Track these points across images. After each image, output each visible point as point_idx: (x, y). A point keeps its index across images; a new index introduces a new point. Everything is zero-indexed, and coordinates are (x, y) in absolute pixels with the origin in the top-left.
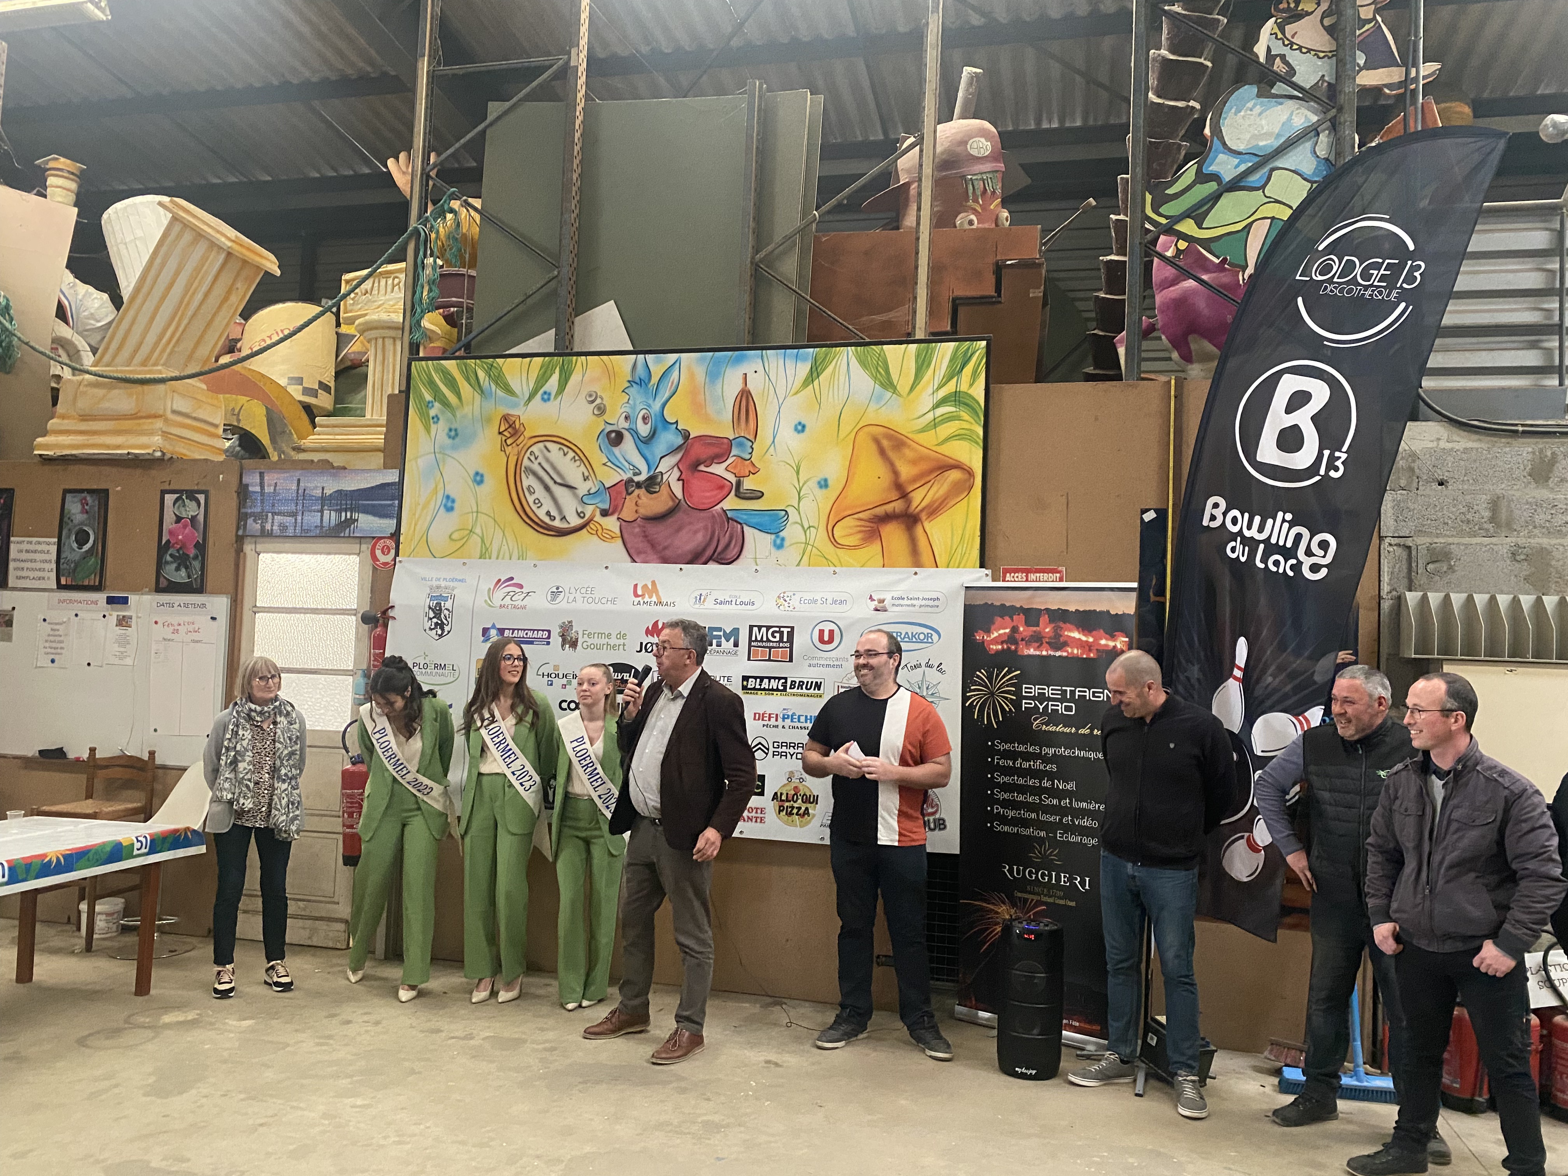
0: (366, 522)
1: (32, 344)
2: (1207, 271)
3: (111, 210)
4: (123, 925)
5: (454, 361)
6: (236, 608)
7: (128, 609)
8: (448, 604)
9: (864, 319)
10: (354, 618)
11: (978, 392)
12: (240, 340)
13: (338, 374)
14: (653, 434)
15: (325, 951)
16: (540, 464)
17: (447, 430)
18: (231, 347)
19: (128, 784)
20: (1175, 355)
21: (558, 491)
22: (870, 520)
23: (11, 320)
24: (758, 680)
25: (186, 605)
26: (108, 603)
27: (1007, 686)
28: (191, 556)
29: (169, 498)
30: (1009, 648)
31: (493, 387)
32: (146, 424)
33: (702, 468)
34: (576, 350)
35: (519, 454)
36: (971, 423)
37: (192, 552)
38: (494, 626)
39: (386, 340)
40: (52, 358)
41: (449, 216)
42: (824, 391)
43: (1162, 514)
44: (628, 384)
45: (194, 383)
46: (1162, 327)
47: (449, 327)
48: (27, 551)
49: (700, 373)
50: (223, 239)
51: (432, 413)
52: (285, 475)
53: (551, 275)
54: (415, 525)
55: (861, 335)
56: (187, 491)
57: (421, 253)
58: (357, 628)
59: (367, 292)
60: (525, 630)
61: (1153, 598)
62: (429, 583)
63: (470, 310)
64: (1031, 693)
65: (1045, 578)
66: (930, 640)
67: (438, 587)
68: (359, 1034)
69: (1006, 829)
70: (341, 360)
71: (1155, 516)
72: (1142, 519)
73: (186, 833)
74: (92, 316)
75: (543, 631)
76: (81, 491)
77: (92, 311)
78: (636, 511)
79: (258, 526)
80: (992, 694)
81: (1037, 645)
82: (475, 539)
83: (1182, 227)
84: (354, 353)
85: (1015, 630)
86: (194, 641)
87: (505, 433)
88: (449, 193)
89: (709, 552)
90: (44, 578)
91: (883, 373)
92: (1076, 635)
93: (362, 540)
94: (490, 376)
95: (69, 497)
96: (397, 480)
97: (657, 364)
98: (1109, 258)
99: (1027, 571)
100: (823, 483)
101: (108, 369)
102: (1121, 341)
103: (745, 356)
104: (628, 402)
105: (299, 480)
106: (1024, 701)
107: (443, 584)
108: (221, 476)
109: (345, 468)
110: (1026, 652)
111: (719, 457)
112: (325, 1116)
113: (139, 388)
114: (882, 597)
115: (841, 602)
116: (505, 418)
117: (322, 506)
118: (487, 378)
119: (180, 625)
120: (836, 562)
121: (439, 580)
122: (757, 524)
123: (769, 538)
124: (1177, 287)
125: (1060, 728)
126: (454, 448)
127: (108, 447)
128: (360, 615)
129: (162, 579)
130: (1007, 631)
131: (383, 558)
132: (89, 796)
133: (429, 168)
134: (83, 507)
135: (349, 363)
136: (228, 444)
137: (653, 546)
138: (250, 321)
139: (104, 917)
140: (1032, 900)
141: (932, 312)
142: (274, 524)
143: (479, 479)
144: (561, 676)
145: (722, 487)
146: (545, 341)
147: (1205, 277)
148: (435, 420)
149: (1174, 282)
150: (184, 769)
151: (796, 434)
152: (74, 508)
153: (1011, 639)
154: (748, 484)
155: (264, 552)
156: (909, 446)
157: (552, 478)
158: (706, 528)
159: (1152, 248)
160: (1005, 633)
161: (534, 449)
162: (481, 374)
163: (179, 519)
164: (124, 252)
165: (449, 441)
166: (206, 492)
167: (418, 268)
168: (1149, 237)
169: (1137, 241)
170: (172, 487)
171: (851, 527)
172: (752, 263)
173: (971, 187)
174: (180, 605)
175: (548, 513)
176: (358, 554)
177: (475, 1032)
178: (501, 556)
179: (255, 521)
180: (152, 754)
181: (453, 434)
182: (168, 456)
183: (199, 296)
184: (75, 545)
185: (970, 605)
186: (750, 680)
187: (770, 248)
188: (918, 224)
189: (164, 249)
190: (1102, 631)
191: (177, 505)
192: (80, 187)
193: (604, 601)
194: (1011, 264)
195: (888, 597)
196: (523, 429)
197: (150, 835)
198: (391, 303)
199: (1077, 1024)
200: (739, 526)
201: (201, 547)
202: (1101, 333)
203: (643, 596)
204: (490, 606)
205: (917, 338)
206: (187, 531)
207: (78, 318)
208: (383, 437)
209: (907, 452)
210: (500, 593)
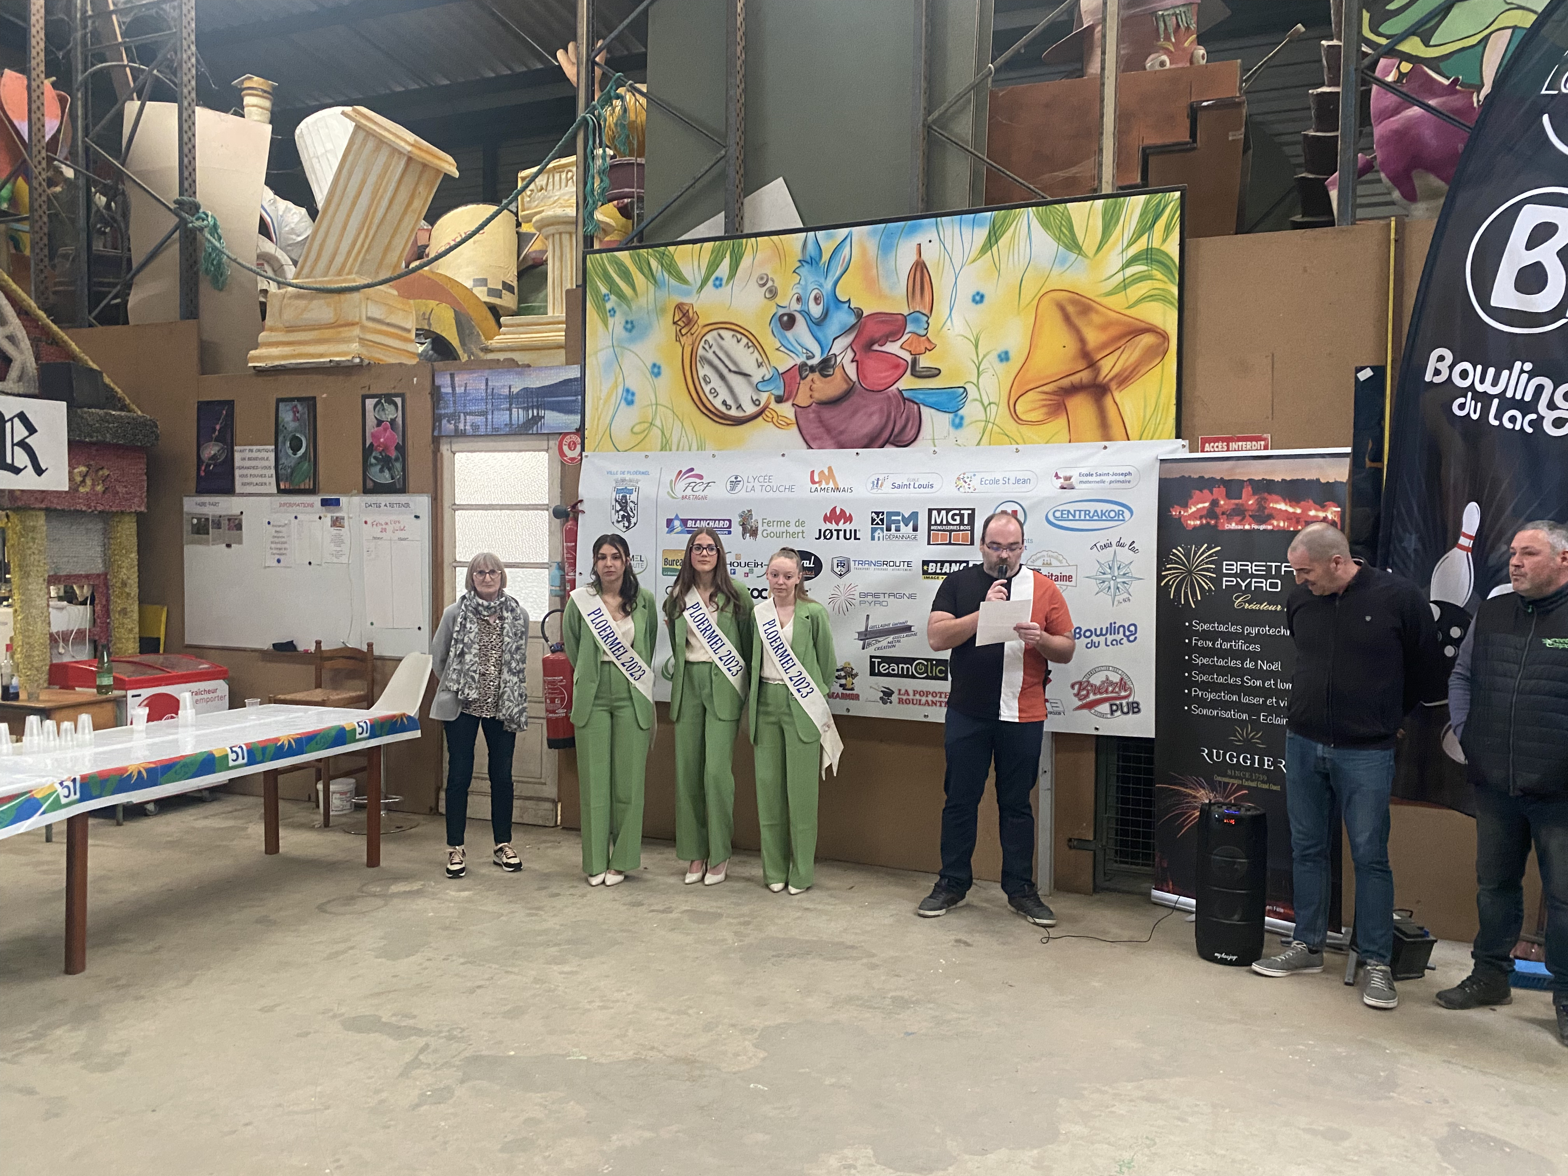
0: (553, 419)
1: (239, 260)
2: (1434, 95)
3: (302, 125)
4: (355, 803)
5: (627, 252)
6: (437, 507)
7: (340, 510)
8: (633, 497)
9: (1046, 176)
10: (546, 512)
11: (1172, 248)
12: (427, 246)
13: (520, 275)
14: (826, 315)
15: (535, 828)
16: (714, 352)
17: (623, 322)
18: (420, 252)
19: (352, 675)
20: (1396, 195)
21: (733, 379)
22: (1054, 393)
23: (220, 238)
24: (939, 564)
25: (392, 505)
26: (322, 505)
27: (1207, 563)
28: (393, 457)
29: (370, 403)
30: (1208, 523)
31: (666, 275)
32: (346, 332)
33: (876, 347)
34: (746, 232)
35: (693, 344)
36: (1165, 282)
37: (393, 454)
38: (677, 517)
39: (563, 236)
40: (258, 274)
41: (617, 103)
42: (1004, 259)
43: (1379, 371)
44: (799, 264)
45: (385, 290)
46: (1382, 163)
47: (624, 219)
48: (249, 459)
49: (872, 247)
50: (403, 144)
51: (609, 306)
52: (475, 375)
53: (719, 156)
54: (599, 419)
55: (1042, 194)
56: (385, 395)
57: (591, 142)
58: (550, 523)
59: (542, 189)
60: (706, 520)
61: (1368, 464)
62: (616, 477)
63: (641, 199)
64: (1233, 570)
65: (1249, 447)
66: (1121, 517)
67: (623, 480)
68: (566, 906)
69: (1205, 712)
70: (524, 258)
71: (1372, 374)
72: (1357, 379)
73: (402, 719)
74: (292, 231)
75: (724, 520)
76: (292, 400)
77: (293, 226)
78: (811, 396)
79: (452, 427)
80: (1190, 572)
81: (1239, 518)
82: (656, 432)
83: (1405, 47)
84: (535, 251)
85: (1215, 503)
86: (401, 539)
87: (679, 323)
88: (615, 78)
89: (886, 435)
90: (265, 484)
91: (1067, 233)
92: (1282, 506)
93: (550, 437)
94: (662, 265)
95: (281, 405)
96: (579, 376)
97: (828, 240)
98: (1320, 90)
99: (1228, 440)
100: (1003, 356)
101: (310, 280)
102: (1333, 183)
103: (920, 225)
104: (799, 283)
105: (487, 380)
106: (1224, 579)
107: (628, 477)
108: (415, 379)
109: (529, 366)
110: (1227, 527)
111: (894, 335)
112: (536, 981)
113: (336, 297)
114: (1068, 475)
115: (1025, 481)
116: (679, 307)
117: (511, 405)
118: (660, 267)
119: (387, 524)
120: (1020, 441)
121: (623, 473)
122: (934, 404)
123: (947, 417)
124: (1399, 116)
125: (1264, 606)
126: (632, 340)
127: (312, 356)
128: (551, 510)
129: (368, 481)
130: (1207, 505)
131: (570, 454)
132: (318, 685)
133: (593, 54)
134: (295, 415)
135: (530, 263)
136: (421, 349)
137: (828, 431)
138: (436, 226)
139: (338, 796)
140: (1233, 784)
141: (1120, 164)
142: (466, 423)
143: (656, 370)
144: (743, 565)
145: (897, 366)
146: (715, 225)
147: (1432, 102)
148: (612, 312)
149: (1396, 111)
150: (400, 660)
151: (974, 304)
152: (287, 416)
153: (1211, 513)
154: (924, 362)
155: (459, 452)
156: (1097, 312)
157: (727, 367)
158: (881, 410)
159: (1370, 73)
160: (1204, 507)
161: (708, 337)
162: (654, 264)
163: (379, 423)
164: (317, 166)
165: (625, 334)
166: (402, 396)
167: (588, 159)
168: (1366, 62)
169: (1352, 67)
170: (372, 392)
171: (1033, 401)
172: (924, 125)
173: (1162, 25)
174: (386, 505)
175: (724, 403)
176: (547, 451)
177: (674, 905)
178: (681, 448)
179: (449, 421)
180: (370, 645)
181: (630, 326)
182: (366, 362)
183: (385, 203)
184: (290, 452)
185: (1166, 479)
186: (931, 564)
187: (943, 108)
188: (1103, 69)
189: (350, 158)
190: (1311, 502)
191: (377, 409)
192: (273, 105)
193: (782, 489)
194: (1208, 106)
195: (1074, 473)
196: (696, 317)
197: (370, 720)
198: (566, 198)
199: (1282, 911)
200: (916, 406)
201: (402, 449)
202: (1311, 176)
203: (820, 482)
204: (673, 498)
205: (1103, 193)
206: (388, 434)
207: (280, 234)
208: (564, 333)
209: (1096, 319)
210: (682, 484)
